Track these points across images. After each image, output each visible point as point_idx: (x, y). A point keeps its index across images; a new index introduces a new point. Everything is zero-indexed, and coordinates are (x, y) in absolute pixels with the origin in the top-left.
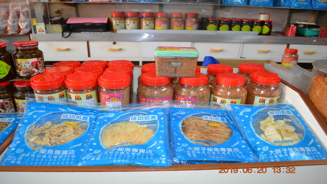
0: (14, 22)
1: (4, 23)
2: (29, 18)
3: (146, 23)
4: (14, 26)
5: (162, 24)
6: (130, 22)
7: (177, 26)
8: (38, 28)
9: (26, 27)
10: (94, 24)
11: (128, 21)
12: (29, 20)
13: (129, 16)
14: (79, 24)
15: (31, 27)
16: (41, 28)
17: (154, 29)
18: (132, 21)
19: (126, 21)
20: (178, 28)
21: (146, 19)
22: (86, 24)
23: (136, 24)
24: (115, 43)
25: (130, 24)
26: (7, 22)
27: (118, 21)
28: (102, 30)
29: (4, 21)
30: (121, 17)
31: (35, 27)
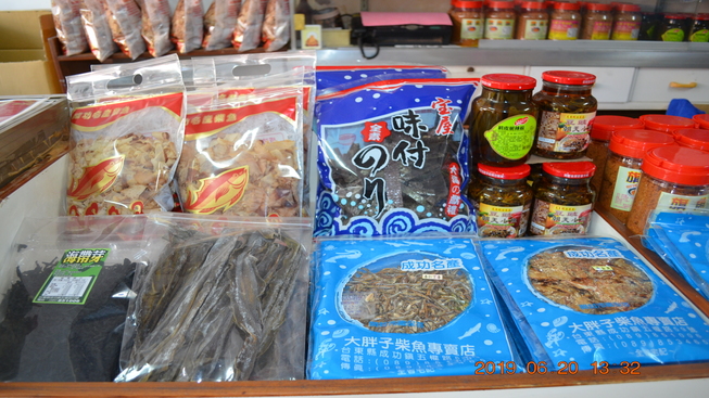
0: (253, 24)
1: (229, 26)
2: (288, 13)
3: (534, 24)
4: (254, 31)
5: (569, 26)
6: (500, 24)
7: (599, 32)
8: (305, 36)
9: (283, 34)
10: (427, 27)
11: (494, 21)
12: (287, 18)
13: (496, 9)
14: (392, 27)
15: (290, 35)
16: (312, 37)
17: (547, 38)
18: (504, 21)
19: (489, 20)
20: (601, 37)
21: (533, 15)
22: (408, 28)
23: (511, 27)
24: (471, 70)
25: (499, 27)
26: (236, 24)
27: (474, 21)
28: (440, 40)
29: (230, 21)
30: (478, 11)
31: (298, 34)
